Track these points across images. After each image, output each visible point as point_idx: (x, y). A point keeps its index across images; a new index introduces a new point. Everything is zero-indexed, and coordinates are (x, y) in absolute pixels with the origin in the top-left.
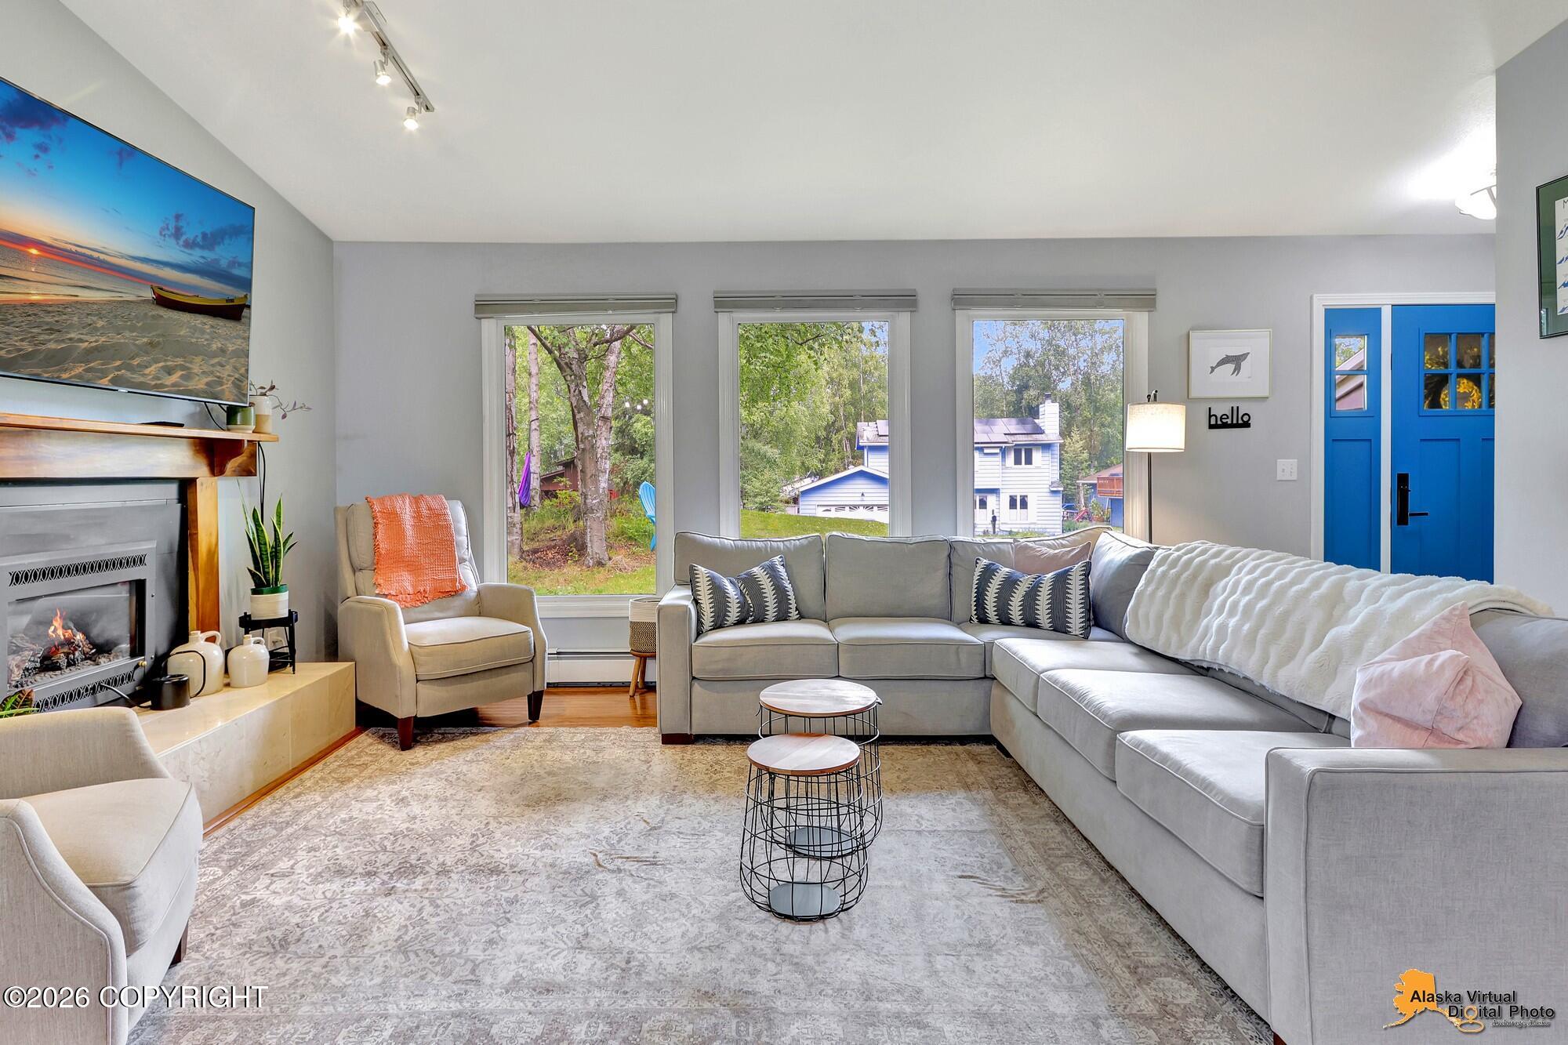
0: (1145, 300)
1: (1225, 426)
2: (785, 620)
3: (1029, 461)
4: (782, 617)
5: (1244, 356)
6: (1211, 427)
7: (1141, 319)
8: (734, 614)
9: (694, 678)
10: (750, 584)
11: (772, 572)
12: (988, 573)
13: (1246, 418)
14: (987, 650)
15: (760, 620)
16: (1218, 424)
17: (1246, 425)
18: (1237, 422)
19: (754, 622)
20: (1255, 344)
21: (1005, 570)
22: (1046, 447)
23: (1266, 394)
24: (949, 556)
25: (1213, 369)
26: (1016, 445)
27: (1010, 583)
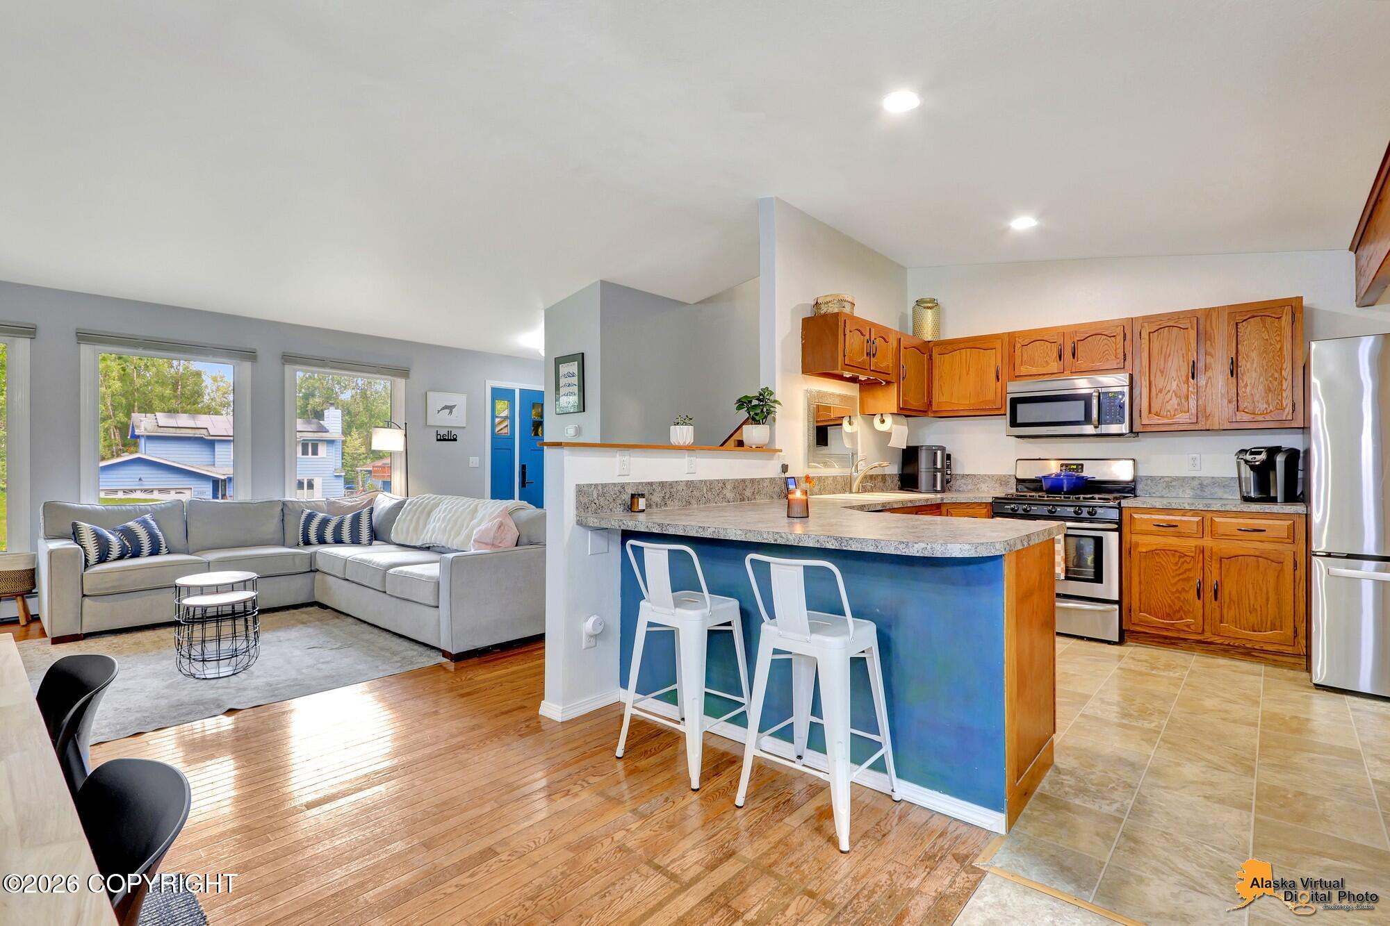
0: (404, 373)
1: (445, 440)
2: (157, 554)
3: (315, 452)
4: (155, 552)
5: (454, 406)
6: (438, 440)
7: (401, 383)
8: (115, 551)
9: (84, 596)
10: (128, 534)
11: (145, 524)
12: (310, 517)
13: (455, 437)
14: (312, 557)
15: (136, 554)
16: (442, 439)
17: (455, 440)
18: (449, 438)
19: (131, 557)
20: (459, 400)
21: (321, 515)
22: (331, 442)
23: (464, 426)
24: (282, 510)
25: (439, 412)
26: (303, 440)
27: (324, 523)
